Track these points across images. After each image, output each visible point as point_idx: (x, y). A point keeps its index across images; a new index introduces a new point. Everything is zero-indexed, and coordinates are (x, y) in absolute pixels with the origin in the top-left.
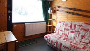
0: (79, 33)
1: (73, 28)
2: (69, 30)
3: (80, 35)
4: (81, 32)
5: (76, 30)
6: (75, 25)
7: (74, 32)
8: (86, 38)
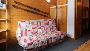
0: (44, 28)
1: (39, 25)
2: (36, 27)
3: (45, 28)
4: (45, 26)
5: (42, 26)
6: (40, 22)
7: (41, 28)
8: (48, 29)
